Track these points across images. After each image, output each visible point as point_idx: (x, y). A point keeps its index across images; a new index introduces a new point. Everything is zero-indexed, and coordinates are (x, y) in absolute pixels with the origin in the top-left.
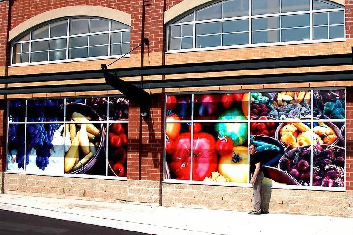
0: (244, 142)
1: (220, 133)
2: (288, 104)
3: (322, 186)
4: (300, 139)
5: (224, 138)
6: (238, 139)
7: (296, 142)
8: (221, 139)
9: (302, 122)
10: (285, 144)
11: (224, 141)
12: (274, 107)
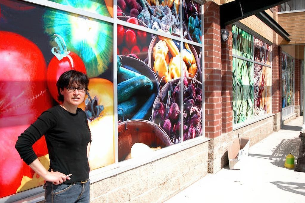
0: (106, 67)
1: (56, 40)
2: (160, 5)
3: (189, 139)
4: (171, 68)
5: (66, 54)
6: (95, 60)
7: (168, 72)
8: (59, 57)
9: (173, 40)
10: (158, 76)
11: (67, 64)
12: (146, 4)
